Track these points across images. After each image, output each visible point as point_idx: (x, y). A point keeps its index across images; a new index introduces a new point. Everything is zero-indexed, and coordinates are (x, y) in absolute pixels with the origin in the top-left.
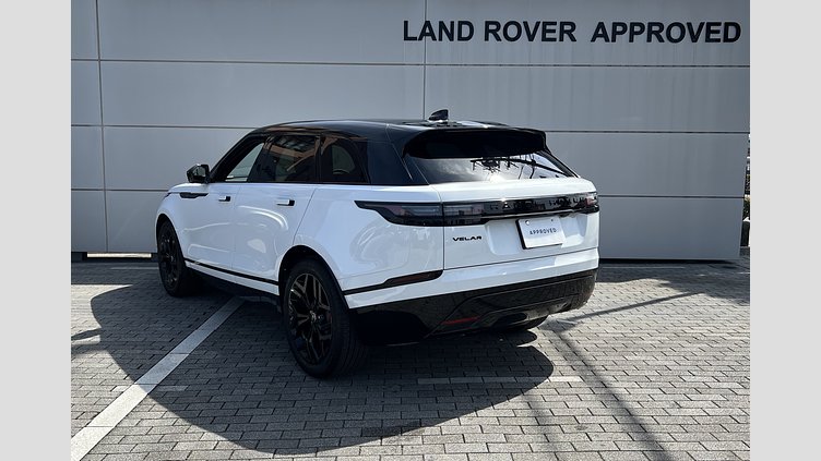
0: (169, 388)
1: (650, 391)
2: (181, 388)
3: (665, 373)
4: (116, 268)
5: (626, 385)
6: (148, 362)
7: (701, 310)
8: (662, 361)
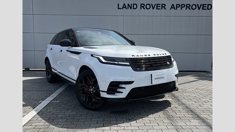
0: (55, 102)
1: (192, 102)
2: (58, 101)
3: (195, 98)
4: (37, 72)
5: (185, 101)
6: (48, 95)
7: (202, 83)
8: (194, 95)
